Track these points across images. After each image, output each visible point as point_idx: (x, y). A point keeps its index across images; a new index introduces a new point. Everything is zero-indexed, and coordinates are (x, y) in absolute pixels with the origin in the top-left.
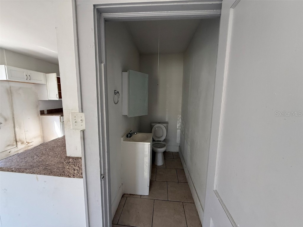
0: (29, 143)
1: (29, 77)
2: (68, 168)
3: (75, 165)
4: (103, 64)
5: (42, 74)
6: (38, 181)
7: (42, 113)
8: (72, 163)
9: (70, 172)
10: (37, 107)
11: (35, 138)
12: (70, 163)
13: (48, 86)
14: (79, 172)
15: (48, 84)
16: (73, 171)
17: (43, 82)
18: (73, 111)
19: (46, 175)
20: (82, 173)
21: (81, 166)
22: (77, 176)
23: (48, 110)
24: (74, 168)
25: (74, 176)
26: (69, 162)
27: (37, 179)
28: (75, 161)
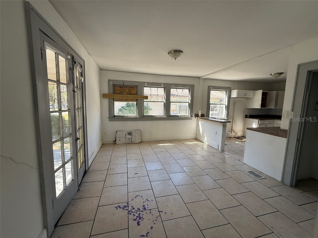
0: (236, 133)
1: (245, 94)
2: (280, 133)
4: (308, 92)
5: (252, 91)
7: (246, 117)
10: (244, 112)
11: (240, 131)
13: (254, 99)
15: (254, 97)
17: (252, 97)
22: (284, 137)
23: (250, 115)
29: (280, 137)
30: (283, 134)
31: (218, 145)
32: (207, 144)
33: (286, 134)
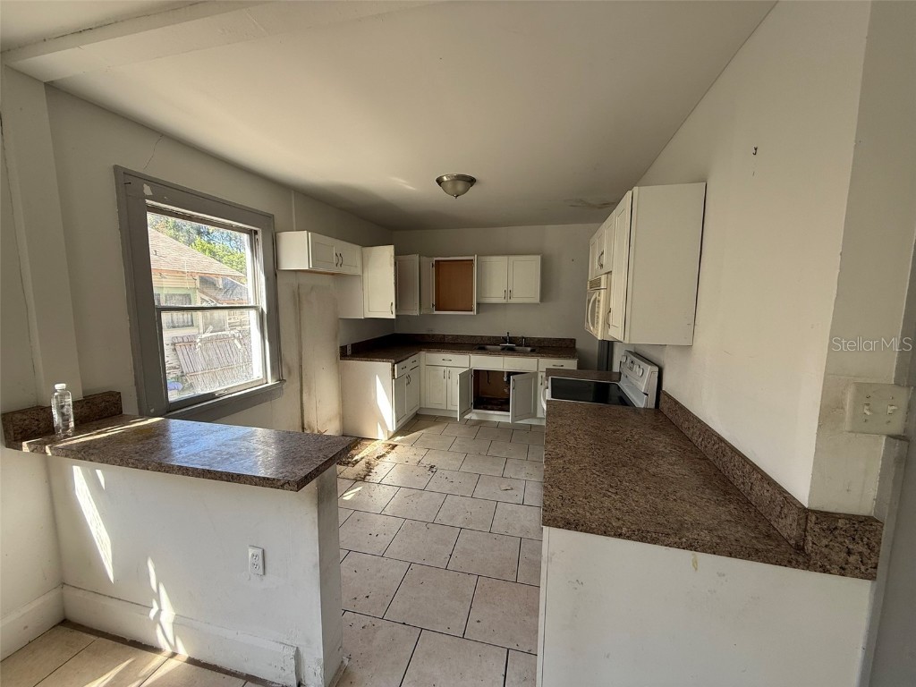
1: (340, 259)
2: (826, 546)
3: (854, 539)
6: (696, 569)
7: (344, 353)
8: (845, 531)
9: (829, 557)
10: (336, 336)
12: (836, 533)
13: (365, 279)
14: (865, 561)
15: (366, 275)
16: (843, 555)
18: (860, 380)
19: (736, 557)
20: (877, 564)
21: (879, 543)
22: (857, 571)
23: (353, 347)
24: (851, 547)
25: (843, 572)
26: (836, 528)
27: (695, 563)
28: (856, 526)
29: (825, 570)
30: (849, 553)
31: (298, 657)
32: (184, 653)
33: (872, 550)
